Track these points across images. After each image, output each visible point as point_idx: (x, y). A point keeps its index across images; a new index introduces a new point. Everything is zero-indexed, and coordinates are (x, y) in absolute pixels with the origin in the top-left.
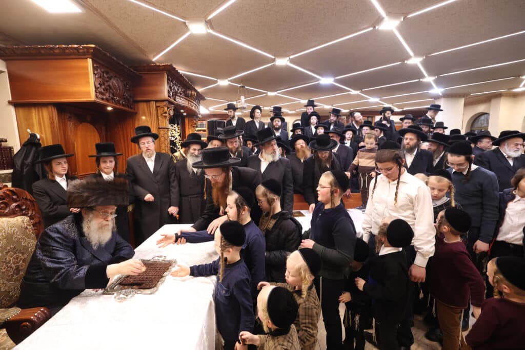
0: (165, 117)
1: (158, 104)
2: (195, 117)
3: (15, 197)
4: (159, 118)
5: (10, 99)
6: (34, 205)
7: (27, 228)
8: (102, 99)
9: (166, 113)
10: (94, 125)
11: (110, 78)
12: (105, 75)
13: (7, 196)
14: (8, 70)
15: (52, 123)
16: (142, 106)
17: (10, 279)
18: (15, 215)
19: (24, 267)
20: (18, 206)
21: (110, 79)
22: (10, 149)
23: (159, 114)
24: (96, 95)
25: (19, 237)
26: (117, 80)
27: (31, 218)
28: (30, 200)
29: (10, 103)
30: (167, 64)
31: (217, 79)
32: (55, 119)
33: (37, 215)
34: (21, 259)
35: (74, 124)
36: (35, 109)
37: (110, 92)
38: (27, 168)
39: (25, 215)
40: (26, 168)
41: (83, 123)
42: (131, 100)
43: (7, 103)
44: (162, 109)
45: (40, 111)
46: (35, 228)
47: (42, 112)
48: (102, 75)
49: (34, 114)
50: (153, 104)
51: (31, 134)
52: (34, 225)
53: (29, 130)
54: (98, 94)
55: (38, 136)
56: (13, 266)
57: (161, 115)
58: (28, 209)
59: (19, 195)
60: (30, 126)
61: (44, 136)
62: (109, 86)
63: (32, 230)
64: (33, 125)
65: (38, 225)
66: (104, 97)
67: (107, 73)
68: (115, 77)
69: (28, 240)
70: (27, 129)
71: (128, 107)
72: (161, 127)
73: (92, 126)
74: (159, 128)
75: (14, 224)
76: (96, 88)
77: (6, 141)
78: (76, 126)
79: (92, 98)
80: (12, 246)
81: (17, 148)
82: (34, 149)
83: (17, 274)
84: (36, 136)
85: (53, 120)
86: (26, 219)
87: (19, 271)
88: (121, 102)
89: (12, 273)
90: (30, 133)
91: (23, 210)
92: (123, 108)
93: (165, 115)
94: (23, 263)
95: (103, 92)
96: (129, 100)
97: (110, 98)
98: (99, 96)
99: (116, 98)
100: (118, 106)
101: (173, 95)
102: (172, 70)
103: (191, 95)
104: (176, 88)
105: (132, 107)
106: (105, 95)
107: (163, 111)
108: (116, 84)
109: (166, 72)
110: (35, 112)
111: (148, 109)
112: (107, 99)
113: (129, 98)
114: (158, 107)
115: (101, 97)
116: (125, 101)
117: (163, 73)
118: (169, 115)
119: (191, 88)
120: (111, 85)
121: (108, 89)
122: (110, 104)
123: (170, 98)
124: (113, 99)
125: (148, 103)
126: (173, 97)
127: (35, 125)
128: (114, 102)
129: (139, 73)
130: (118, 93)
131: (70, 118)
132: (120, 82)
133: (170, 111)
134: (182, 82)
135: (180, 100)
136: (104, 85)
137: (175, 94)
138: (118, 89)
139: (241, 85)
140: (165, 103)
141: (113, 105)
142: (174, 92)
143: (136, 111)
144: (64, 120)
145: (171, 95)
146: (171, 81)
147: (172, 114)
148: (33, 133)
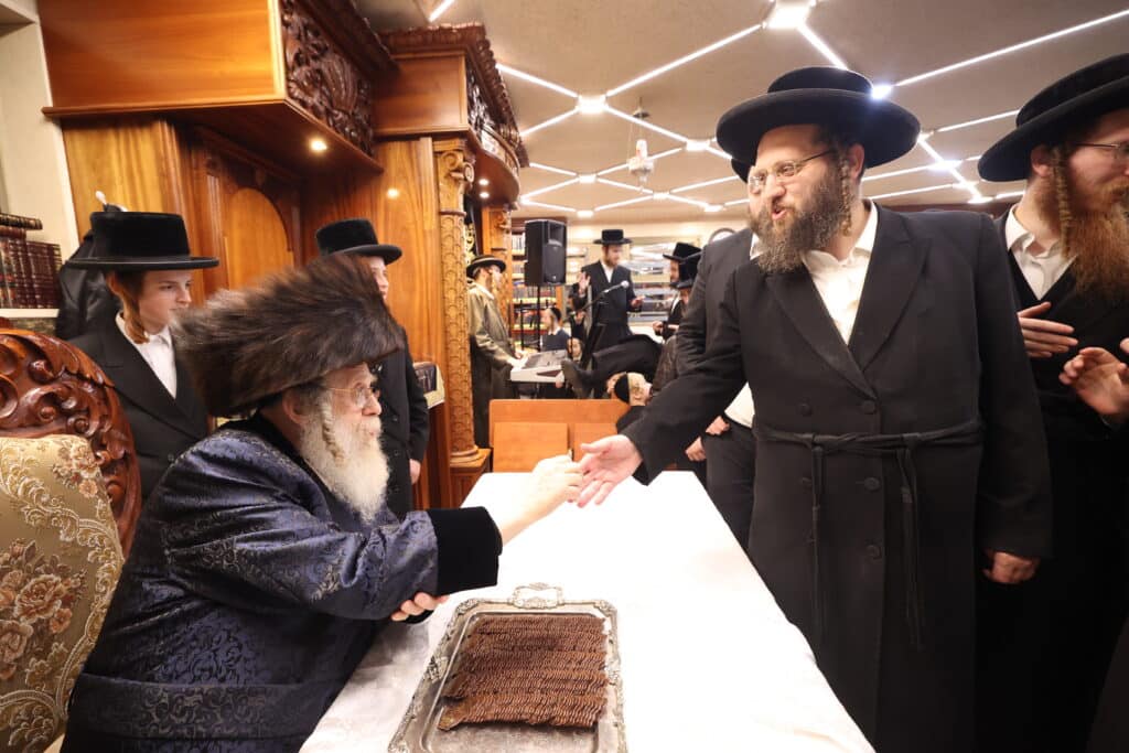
0: (457, 181)
1: (442, 146)
2: (507, 205)
3: (39, 365)
4: (440, 184)
5: (50, 104)
6: (105, 400)
7: (78, 478)
8: (303, 104)
9: (458, 170)
10: (273, 201)
11: (323, 51)
12: (310, 35)
13: (10, 357)
14: (41, 19)
15: (164, 175)
16: (396, 154)
17: (11, 679)
18: (38, 431)
19: (67, 623)
20: (50, 399)
21: (323, 55)
22: (51, 250)
23: (441, 176)
24: (288, 88)
25: (49, 510)
26: (340, 60)
27: (97, 443)
28: (93, 382)
29: (49, 114)
30: (470, 24)
31: (578, 93)
32: (171, 164)
33: (118, 434)
34: (56, 595)
35: (225, 187)
36: (117, 136)
37: (322, 92)
38: (96, 304)
39: (77, 430)
40: (92, 302)
41: (247, 191)
42: (371, 132)
43: (42, 115)
44: (451, 158)
46: (112, 478)
47: (136, 145)
48: (302, 34)
49: (115, 147)
50: (427, 145)
51: (106, 207)
52: (106, 469)
53: (100, 195)
54: (292, 84)
56: (26, 625)
57: (448, 176)
58: (88, 413)
59: (52, 360)
60: (104, 184)
62: (319, 71)
63: (99, 484)
64: (111, 182)
65: (120, 467)
66: (309, 100)
67: (316, 34)
68: (335, 52)
69: (85, 523)
71: (362, 146)
72: (443, 210)
73: (268, 203)
74: (441, 213)
75: (30, 461)
76: (288, 69)
77: (38, 226)
78: (227, 193)
79: (278, 91)
80: (18, 548)
81: (68, 245)
83: (39, 656)
85: (167, 164)
86: (77, 444)
87: (52, 638)
88: (347, 130)
89: (19, 655)
90: (104, 201)
91: (69, 413)
92: (351, 145)
93: (454, 175)
94: (67, 610)
95: (306, 84)
96: (365, 131)
97: (322, 109)
98: (297, 93)
99: (336, 112)
100: (341, 137)
101: (476, 124)
102: (481, 48)
103: (509, 139)
104: (481, 108)
105: (373, 151)
106: (312, 96)
107: (453, 164)
108: (339, 72)
109: (463, 52)
110: (118, 143)
111: (413, 160)
112: (314, 109)
113: (365, 123)
114: (441, 153)
115: (301, 97)
116: (356, 130)
117: (456, 57)
118: (465, 179)
119: (508, 120)
120: (326, 71)
121: (317, 80)
122: (322, 123)
123: (472, 129)
124: (328, 113)
125: (413, 143)
126: (476, 129)
127: (117, 182)
128: (331, 123)
129: (393, 57)
130: (343, 98)
131: (212, 166)
132: (348, 68)
133: (468, 169)
134: (493, 97)
135: (489, 144)
136: (308, 63)
137: (479, 125)
138: (343, 86)
139: (639, 111)
140: (458, 143)
141: (331, 130)
142: (478, 116)
143: (381, 165)
144: (195, 172)
145: (474, 122)
146: (473, 85)
147: (471, 180)
148: (112, 204)
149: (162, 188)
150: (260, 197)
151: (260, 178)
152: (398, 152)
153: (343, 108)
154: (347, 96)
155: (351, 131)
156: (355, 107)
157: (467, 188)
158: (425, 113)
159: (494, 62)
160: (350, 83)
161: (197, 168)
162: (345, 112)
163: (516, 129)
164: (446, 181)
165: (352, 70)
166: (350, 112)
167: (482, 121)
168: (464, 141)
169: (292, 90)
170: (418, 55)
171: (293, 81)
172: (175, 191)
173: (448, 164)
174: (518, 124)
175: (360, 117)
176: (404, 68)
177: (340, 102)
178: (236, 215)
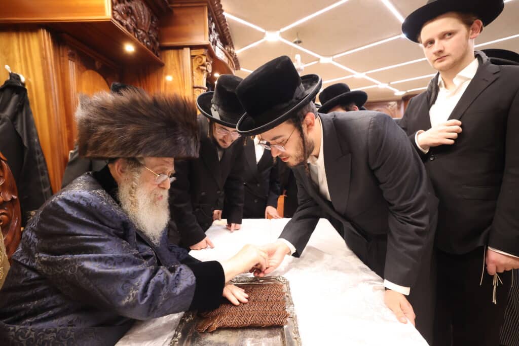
0: (202, 70)
1: (195, 52)
4: (194, 72)
8: (122, 24)
9: (204, 65)
10: (105, 79)
15: (44, 58)
16: (171, 56)
23: (195, 68)
24: (113, 14)
26: (142, 5)
32: (48, 54)
35: (78, 68)
36: (18, 37)
37: (132, 19)
41: (91, 71)
42: (158, 44)
44: (200, 59)
45: (26, 40)
47: (29, 42)
50: (187, 52)
51: (11, 75)
53: (7, 67)
54: (115, 13)
55: (23, 79)
57: (198, 68)
60: (10, 62)
61: (31, 80)
62: (130, 8)
64: (14, 61)
66: (124, 22)
70: (4, 65)
71: (154, 52)
72: (195, 86)
73: (102, 79)
74: (194, 88)
76: (113, 4)
78: (80, 71)
79: (108, 15)
82: (15, 97)
84: (18, 78)
85: (46, 52)
88: (145, 41)
90: (10, 72)
92: (147, 49)
93: (201, 68)
95: (123, 13)
96: (154, 43)
97: (131, 27)
98: (118, 17)
99: (139, 30)
100: (142, 44)
101: (213, 42)
102: (216, 2)
103: (230, 52)
104: (215, 35)
105: (159, 54)
106: (126, 20)
107: (200, 62)
108: (141, 9)
109: (206, 4)
110: (19, 41)
111: (180, 60)
112: (127, 27)
113: (154, 38)
114: (194, 56)
115: (119, 19)
116: (150, 42)
117: (202, 6)
118: (207, 71)
119: (230, 43)
120: (133, 8)
121: (129, 13)
122: (132, 35)
123: (211, 44)
124: (135, 31)
125: (180, 51)
126: (213, 45)
127: (18, 61)
128: (136, 36)
129: (170, 6)
130: (143, 23)
131: (72, 56)
132: (146, 9)
133: (208, 65)
134: (222, 30)
135: (219, 53)
136: (124, 2)
137: (215, 43)
138: (143, 17)
139: (296, 40)
140: (203, 51)
141: (137, 40)
142: (214, 39)
143: (163, 61)
144: (62, 58)
145: (212, 41)
146: (212, 22)
147: (210, 71)
148: (14, 73)
149: (43, 65)
150: (98, 75)
151: (97, 64)
152: (172, 56)
153: (143, 29)
154: (145, 23)
155: (147, 42)
156: (150, 29)
157: (208, 75)
158: (186, 35)
159: (223, 11)
160: (147, 16)
161: (63, 56)
162: (144, 31)
163: (234, 48)
164: (196, 71)
165: (148, 10)
166: (147, 31)
167: (216, 42)
168: (207, 50)
169: (115, 15)
170: (183, 5)
171: (116, 10)
172: (50, 67)
173: (198, 62)
174: (235, 46)
175: (152, 35)
176: (176, 12)
177: (141, 25)
178: (84, 84)
